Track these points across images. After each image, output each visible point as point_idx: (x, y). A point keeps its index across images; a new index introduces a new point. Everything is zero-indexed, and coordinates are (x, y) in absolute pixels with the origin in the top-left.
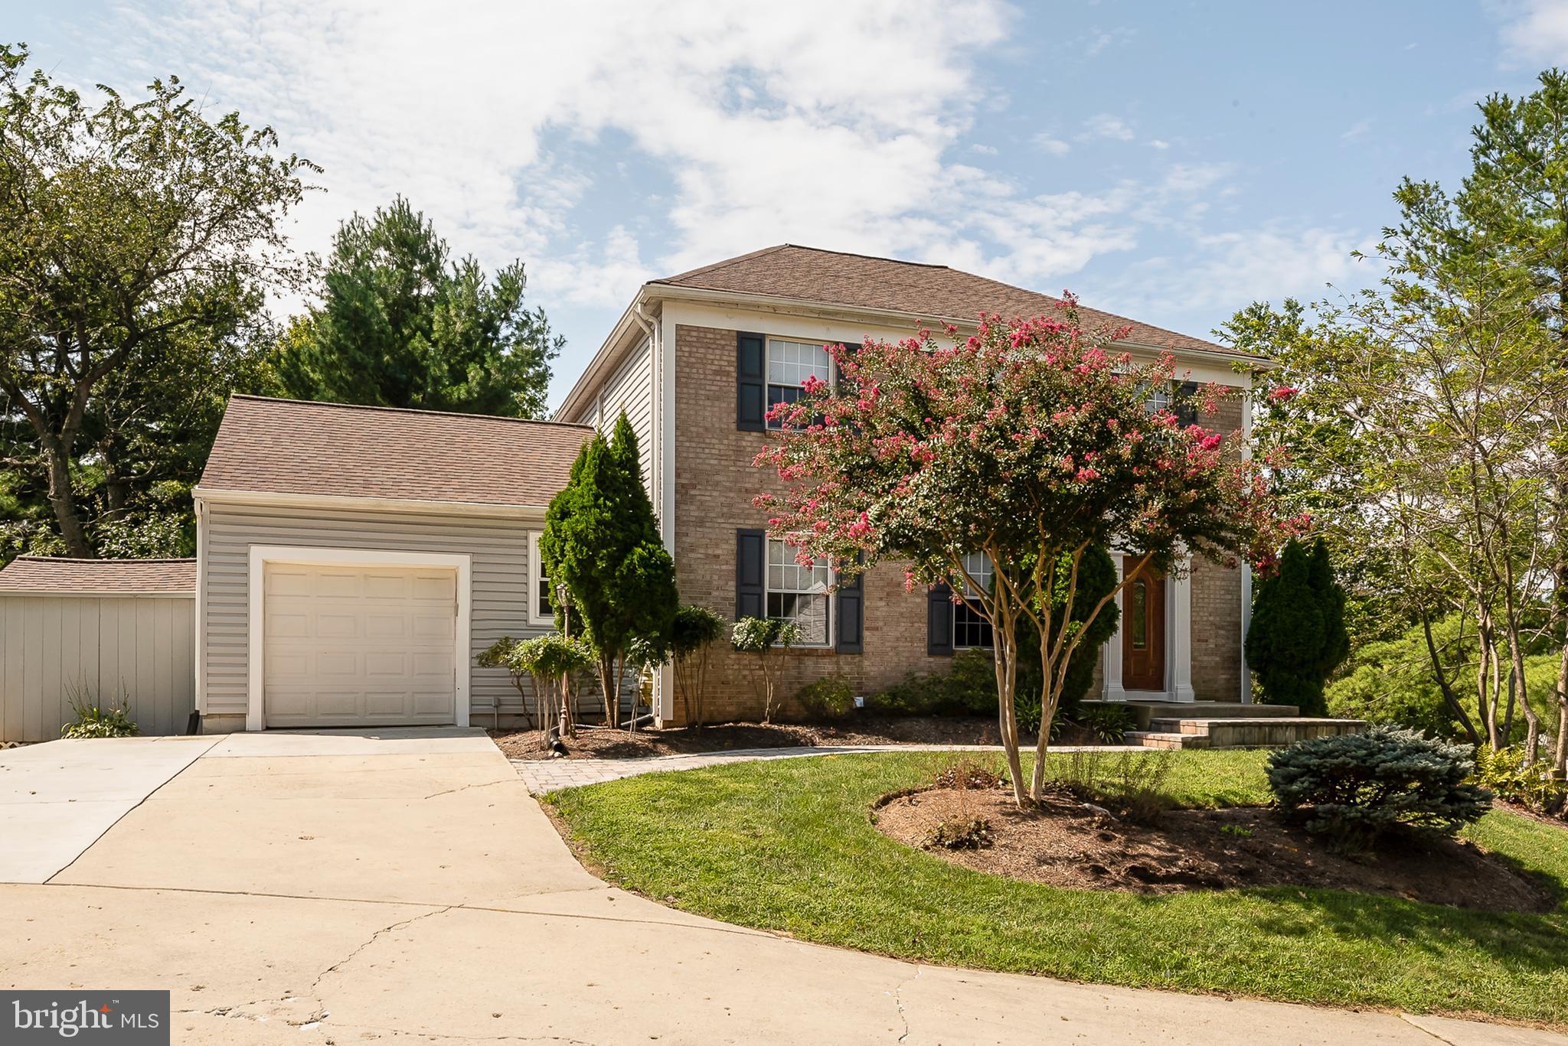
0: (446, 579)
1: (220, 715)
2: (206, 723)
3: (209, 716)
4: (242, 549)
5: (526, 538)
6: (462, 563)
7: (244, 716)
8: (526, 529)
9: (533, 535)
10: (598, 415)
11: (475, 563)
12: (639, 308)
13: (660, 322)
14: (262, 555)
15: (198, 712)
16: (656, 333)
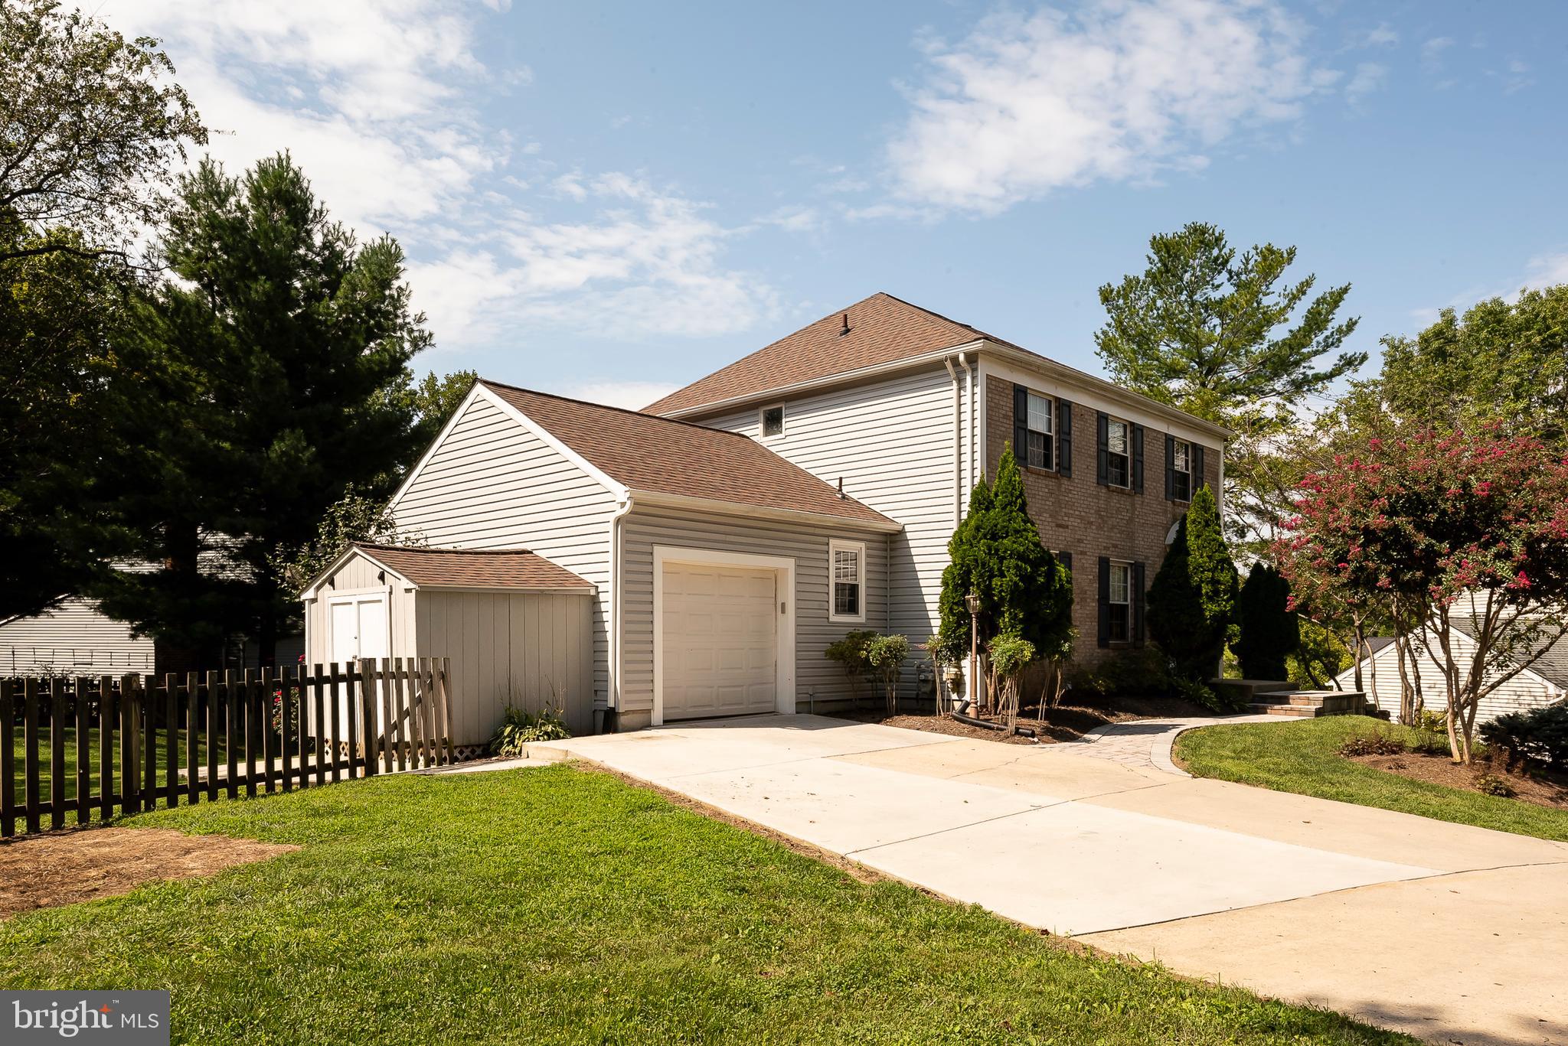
0: (773, 579)
1: (633, 712)
2: (623, 720)
3: (627, 713)
4: (648, 549)
5: (828, 544)
6: (788, 564)
7: (649, 711)
8: (829, 536)
9: (832, 542)
10: (761, 426)
11: (798, 566)
12: (962, 358)
13: (974, 370)
14: (663, 555)
15: (613, 709)
16: (969, 379)
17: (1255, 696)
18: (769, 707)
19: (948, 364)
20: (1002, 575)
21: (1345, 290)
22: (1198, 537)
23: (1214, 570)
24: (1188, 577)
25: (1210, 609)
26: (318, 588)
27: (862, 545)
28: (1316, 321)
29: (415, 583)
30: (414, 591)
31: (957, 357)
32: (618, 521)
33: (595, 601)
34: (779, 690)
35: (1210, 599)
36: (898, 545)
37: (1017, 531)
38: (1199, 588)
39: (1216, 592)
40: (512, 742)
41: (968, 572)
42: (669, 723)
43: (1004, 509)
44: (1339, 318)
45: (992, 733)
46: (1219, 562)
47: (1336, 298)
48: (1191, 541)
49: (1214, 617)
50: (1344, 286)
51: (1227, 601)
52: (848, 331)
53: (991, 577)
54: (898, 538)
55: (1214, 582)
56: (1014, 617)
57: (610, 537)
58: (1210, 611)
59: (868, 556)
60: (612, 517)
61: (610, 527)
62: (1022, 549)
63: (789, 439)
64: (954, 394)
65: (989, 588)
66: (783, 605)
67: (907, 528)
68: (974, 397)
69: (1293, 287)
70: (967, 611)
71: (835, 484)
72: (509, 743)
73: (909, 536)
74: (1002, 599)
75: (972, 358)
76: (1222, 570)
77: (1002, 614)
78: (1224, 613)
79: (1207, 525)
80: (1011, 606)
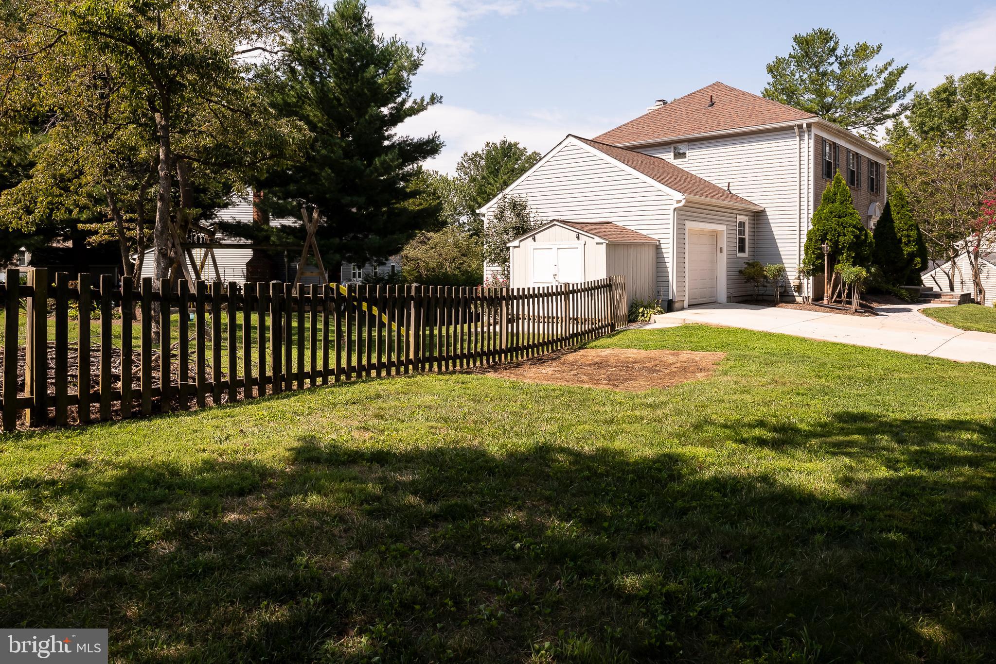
0: (715, 235)
1: (680, 301)
2: (677, 305)
3: (678, 301)
4: (684, 222)
5: (736, 218)
6: (723, 228)
7: (683, 301)
8: (737, 214)
9: (738, 216)
10: (672, 154)
11: (727, 229)
12: (805, 126)
13: (809, 131)
14: (689, 225)
15: (672, 300)
16: (806, 136)
17: (921, 294)
18: (713, 299)
19: (796, 129)
20: (845, 235)
21: (906, 67)
22: (898, 213)
23: (907, 230)
24: (895, 234)
25: (907, 250)
26: (521, 241)
27: (747, 218)
28: (890, 83)
29: (605, 239)
30: (605, 245)
31: (802, 125)
32: (675, 209)
33: (658, 248)
34: (718, 291)
35: (906, 245)
36: (761, 218)
37: (851, 214)
38: (901, 239)
39: (909, 241)
40: (643, 315)
41: (826, 234)
42: (692, 306)
43: (842, 203)
44: (901, 84)
45: (844, 312)
46: (910, 226)
47: (901, 71)
48: (894, 215)
49: (908, 254)
50: (904, 66)
51: (914, 246)
52: (713, 104)
53: (839, 235)
54: (761, 214)
55: (908, 236)
56: (849, 255)
57: (671, 217)
58: (907, 251)
59: (749, 223)
60: (673, 207)
61: (671, 212)
62: (855, 223)
63: (690, 162)
64: (797, 142)
65: (837, 242)
66: (721, 249)
67: (766, 209)
68: (808, 146)
69: (881, 65)
70: (822, 252)
71: (726, 189)
72: (642, 316)
73: (768, 213)
74: (843, 247)
75: (809, 126)
76: (912, 230)
77: (843, 254)
78: (913, 252)
79: (903, 207)
80: (848, 250)
